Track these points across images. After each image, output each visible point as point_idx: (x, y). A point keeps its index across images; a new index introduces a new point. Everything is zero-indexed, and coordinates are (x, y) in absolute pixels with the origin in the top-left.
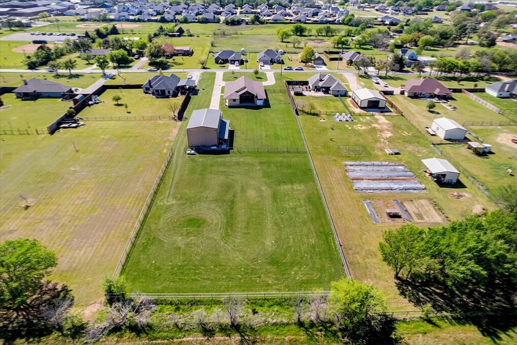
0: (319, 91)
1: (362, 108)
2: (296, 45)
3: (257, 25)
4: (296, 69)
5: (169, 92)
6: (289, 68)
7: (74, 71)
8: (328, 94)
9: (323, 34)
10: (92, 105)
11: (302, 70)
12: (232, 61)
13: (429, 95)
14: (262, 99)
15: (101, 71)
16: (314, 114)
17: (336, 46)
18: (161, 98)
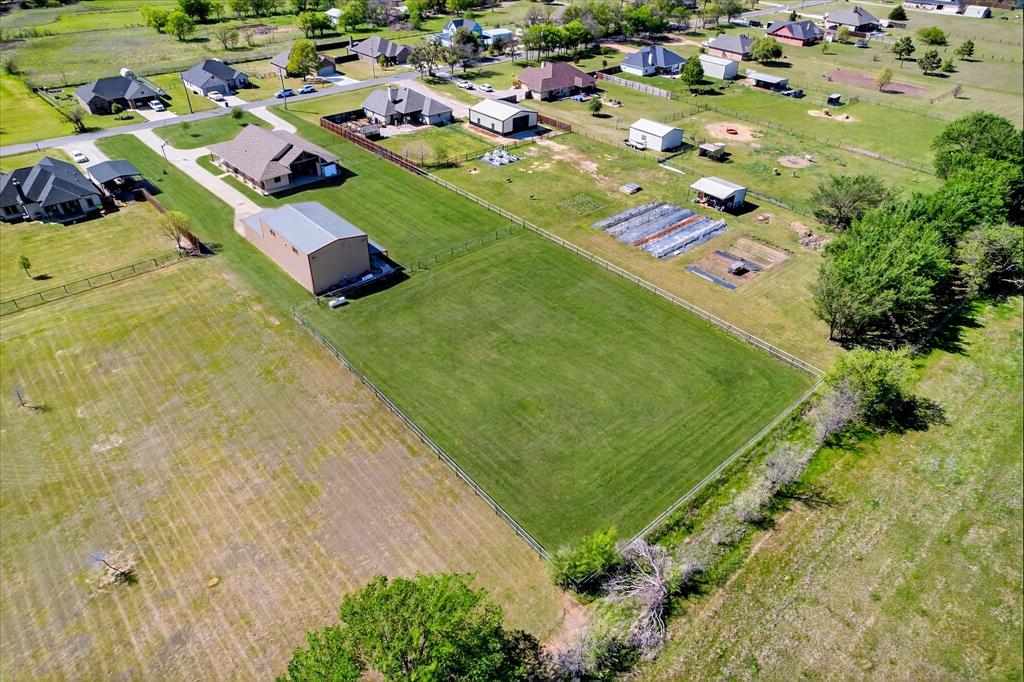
0: (400, 122)
1: (505, 135)
2: (230, 43)
4: (303, 93)
5: (90, 202)
6: (287, 93)
8: (422, 124)
9: (251, 13)
11: (313, 91)
12: (137, 100)
13: (567, 91)
14: (332, 163)
16: (450, 165)
17: (310, 34)
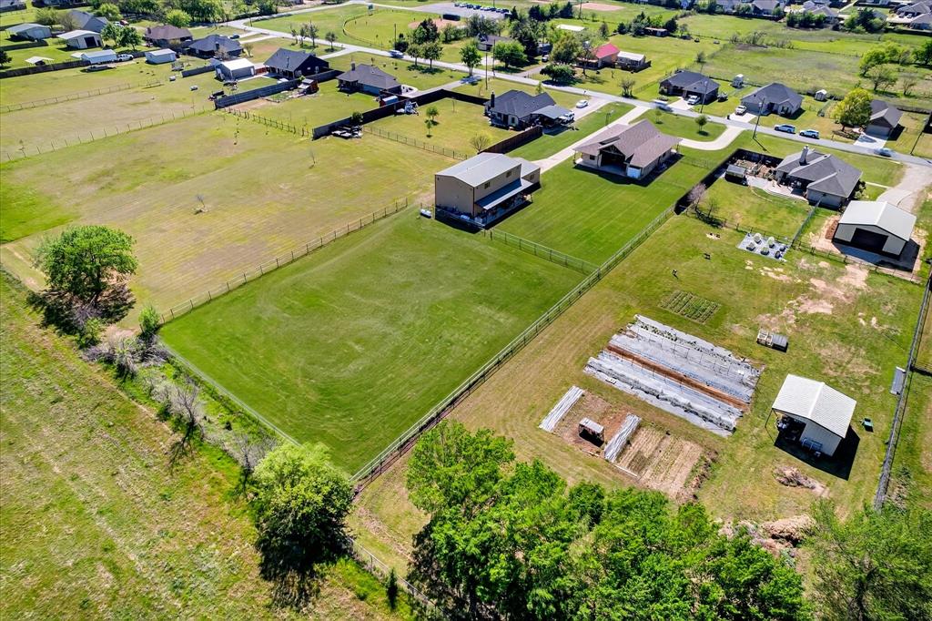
0: (788, 183)
1: (836, 241)
2: (882, 86)
3: (858, 32)
4: (802, 134)
5: (513, 120)
6: (787, 129)
7: (436, 63)
8: (802, 195)
10: (401, 114)
11: (815, 137)
12: (689, 92)
14: (638, 168)
15: (467, 69)
18: (497, 126)
